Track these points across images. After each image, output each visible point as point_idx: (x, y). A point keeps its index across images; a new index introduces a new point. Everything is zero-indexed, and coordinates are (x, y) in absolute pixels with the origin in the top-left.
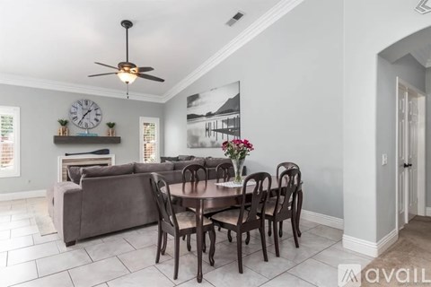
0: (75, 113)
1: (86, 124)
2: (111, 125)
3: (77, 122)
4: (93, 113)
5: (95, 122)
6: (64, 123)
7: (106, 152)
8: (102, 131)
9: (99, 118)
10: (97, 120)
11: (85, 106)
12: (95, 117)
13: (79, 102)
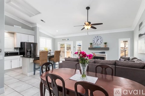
0: (94, 41)
1: (98, 44)
2: (106, 43)
3: (95, 43)
4: (100, 40)
5: (100, 43)
6: (91, 44)
7: (104, 53)
8: (102, 46)
9: (102, 41)
10: (101, 42)
11: (97, 38)
12: (100, 41)
13: (95, 37)
